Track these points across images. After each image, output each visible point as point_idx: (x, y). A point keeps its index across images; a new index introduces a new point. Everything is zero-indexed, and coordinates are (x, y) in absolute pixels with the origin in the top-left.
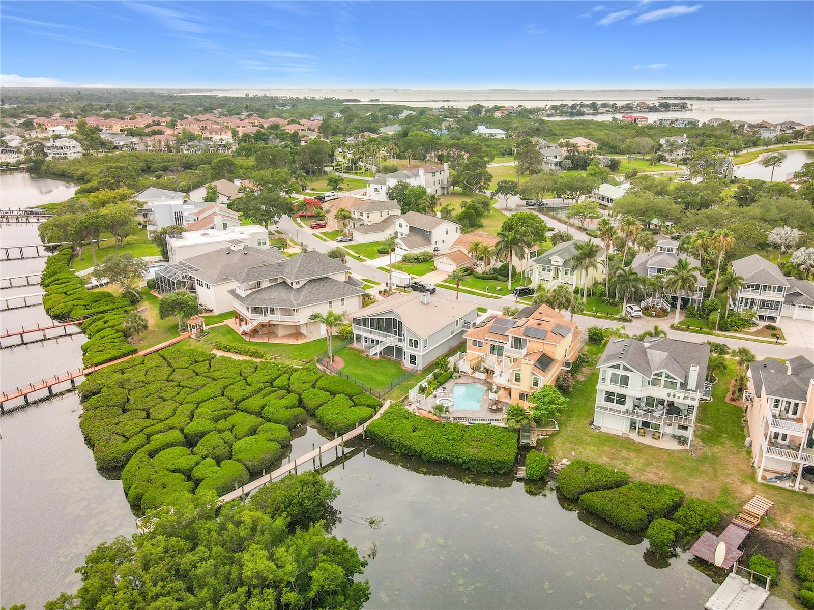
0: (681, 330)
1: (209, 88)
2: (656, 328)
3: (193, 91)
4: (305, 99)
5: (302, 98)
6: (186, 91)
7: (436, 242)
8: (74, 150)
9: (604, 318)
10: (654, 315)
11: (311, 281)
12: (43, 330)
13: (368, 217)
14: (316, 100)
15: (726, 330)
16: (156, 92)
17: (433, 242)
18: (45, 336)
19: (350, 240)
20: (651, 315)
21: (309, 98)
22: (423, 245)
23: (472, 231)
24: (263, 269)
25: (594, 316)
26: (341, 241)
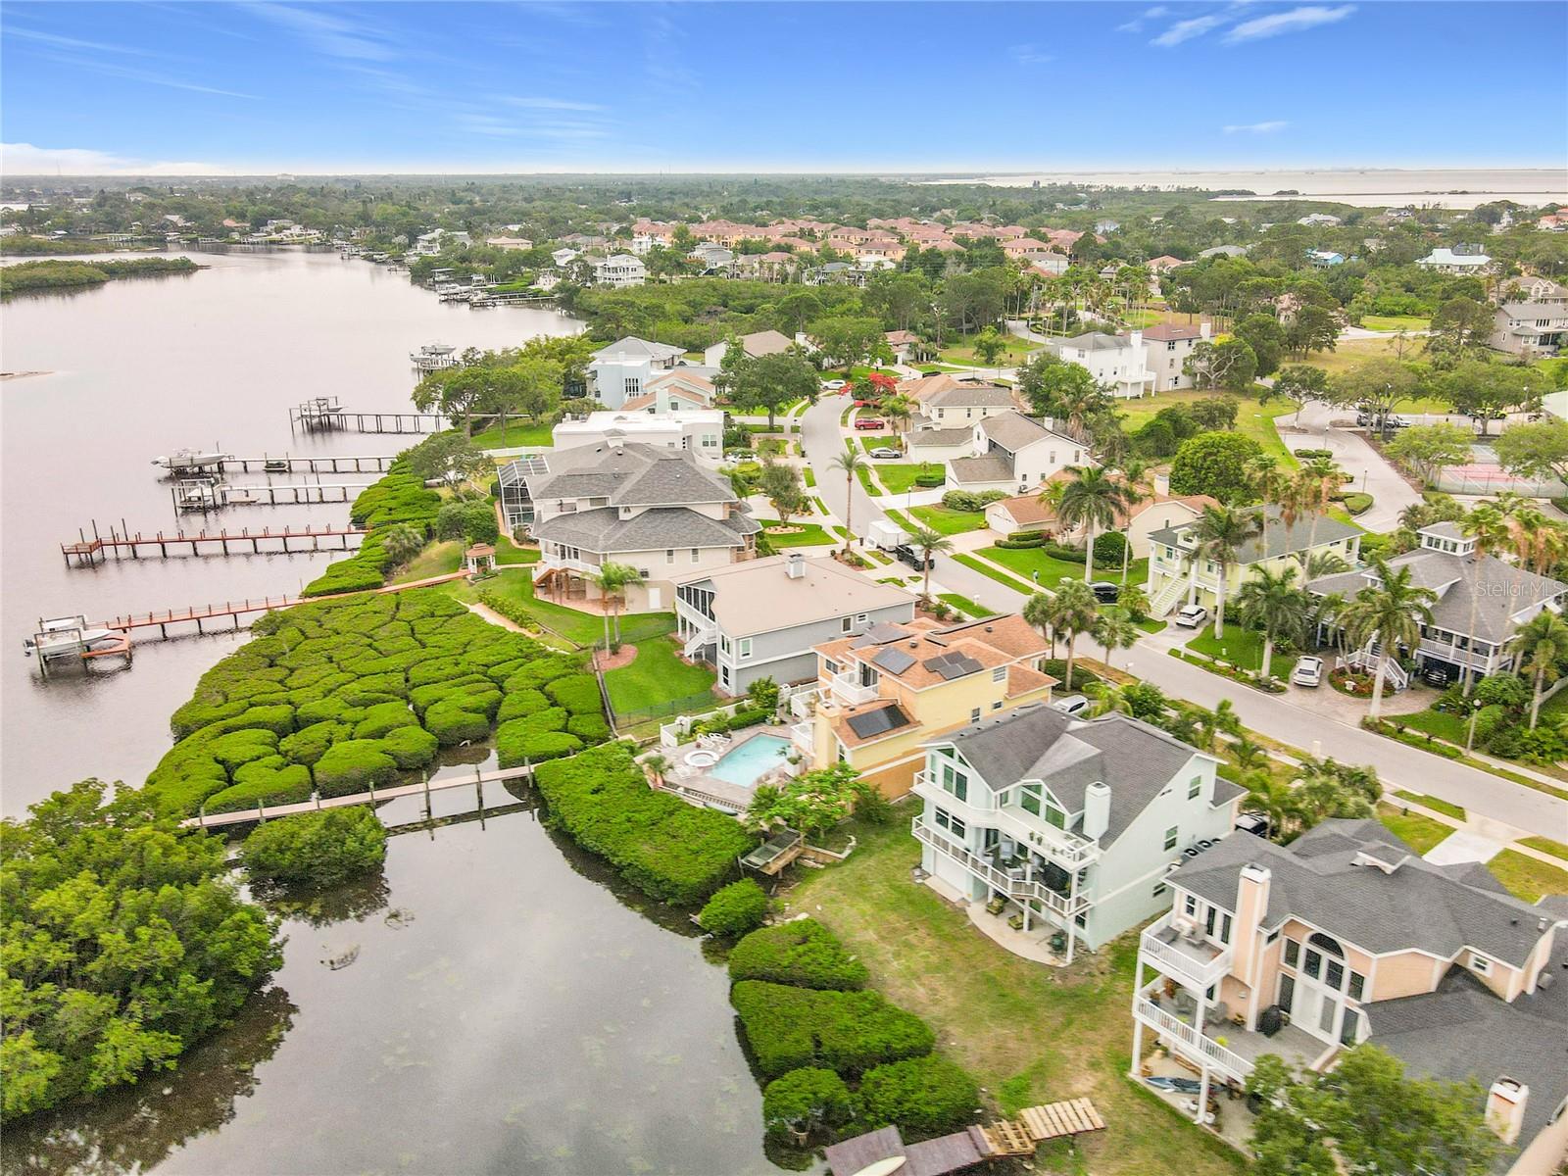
0: (1380, 733)
1: (984, 171)
2: (1224, 706)
3: (952, 176)
4: (1138, 191)
5: (1131, 188)
6: (936, 177)
7: (1025, 476)
8: (634, 274)
9: (1223, 675)
10: (1350, 688)
11: (652, 510)
12: (314, 536)
13: (941, 416)
14: (1159, 192)
15: (1503, 754)
16: (883, 180)
17: (1018, 475)
18: (315, 545)
19: (896, 456)
20: (1341, 688)
21: (1144, 189)
22: (993, 478)
23: (1157, 465)
24: (585, 480)
25: (1205, 666)
26: (878, 456)
